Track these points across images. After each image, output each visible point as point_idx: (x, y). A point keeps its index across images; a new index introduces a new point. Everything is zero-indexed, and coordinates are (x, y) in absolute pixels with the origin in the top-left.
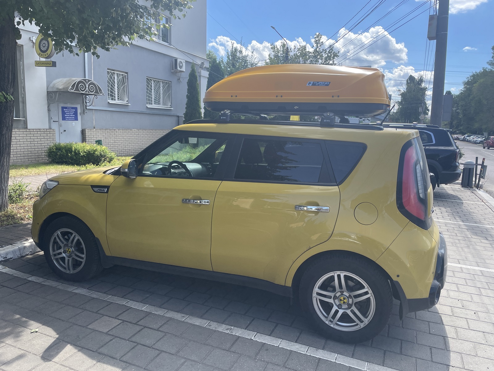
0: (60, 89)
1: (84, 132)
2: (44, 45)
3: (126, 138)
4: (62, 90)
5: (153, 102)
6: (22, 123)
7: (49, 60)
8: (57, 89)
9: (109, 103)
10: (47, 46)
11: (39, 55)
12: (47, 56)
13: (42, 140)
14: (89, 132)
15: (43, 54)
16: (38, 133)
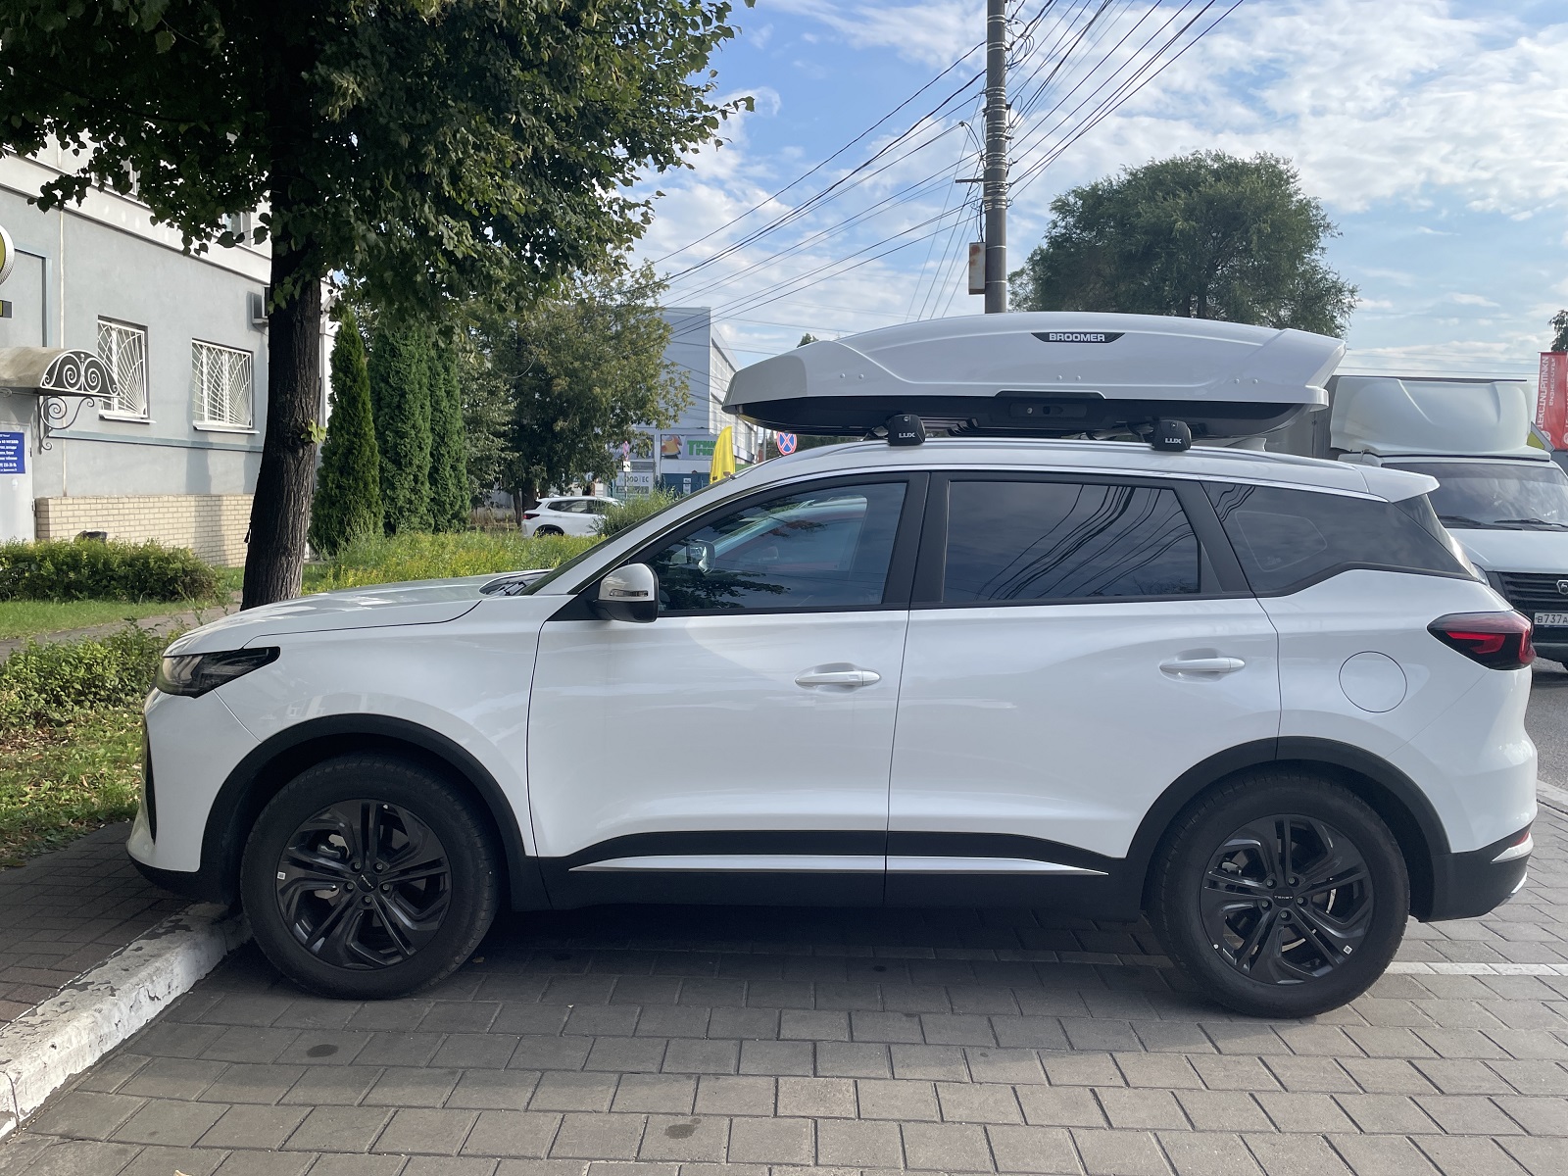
1: (42, 508)
5: (206, 414)
9: (102, 417)
14: (58, 508)
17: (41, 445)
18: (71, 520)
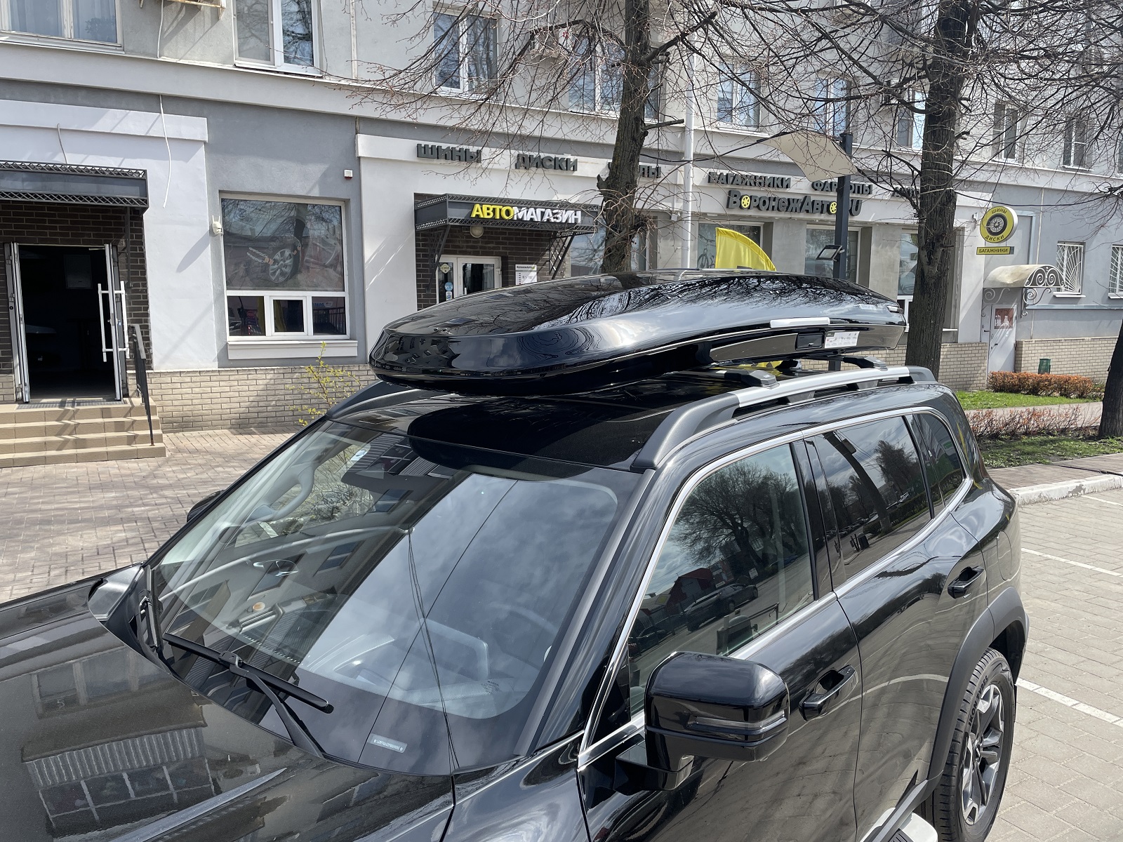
0: (1008, 284)
1: (1018, 346)
2: (997, 225)
3: (1074, 353)
4: (1012, 286)
5: (1117, 288)
6: (951, 335)
7: (1003, 244)
8: (1003, 283)
9: (1054, 296)
10: (1002, 225)
11: (986, 238)
12: (1001, 240)
13: (973, 359)
14: (1027, 346)
15: (993, 237)
16: (970, 349)
17: (1021, 314)
18: (1033, 352)
